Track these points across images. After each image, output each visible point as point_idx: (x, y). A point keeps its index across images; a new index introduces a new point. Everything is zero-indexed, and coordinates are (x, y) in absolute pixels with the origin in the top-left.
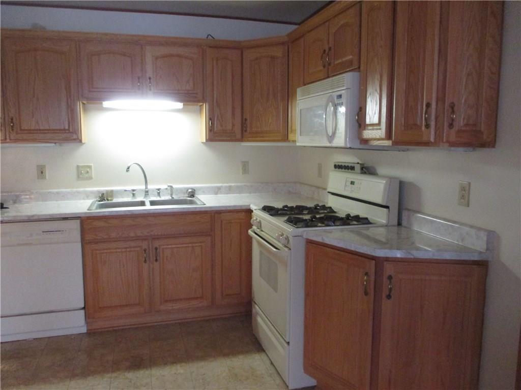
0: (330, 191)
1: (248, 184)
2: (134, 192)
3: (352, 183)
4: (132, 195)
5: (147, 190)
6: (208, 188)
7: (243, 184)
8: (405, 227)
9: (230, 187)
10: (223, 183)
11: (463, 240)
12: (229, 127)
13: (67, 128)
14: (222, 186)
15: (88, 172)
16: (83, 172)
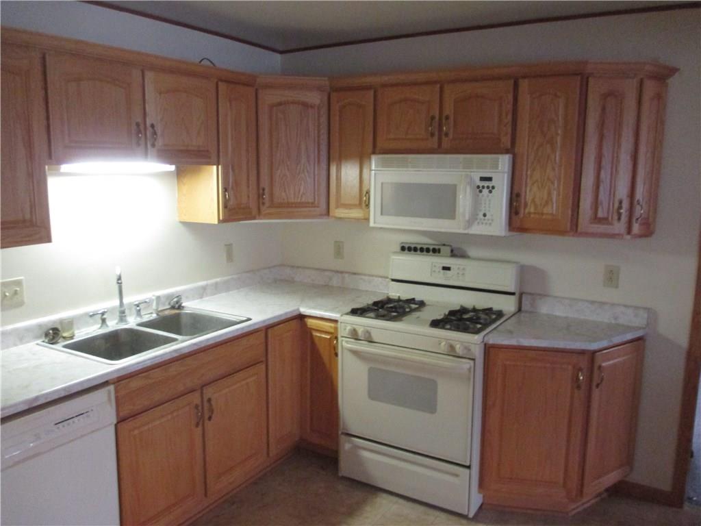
0: (393, 278)
1: (235, 276)
2: (105, 316)
3: (445, 268)
4: (100, 321)
5: (123, 309)
6: (192, 290)
7: (230, 277)
8: (526, 312)
9: (216, 284)
10: (207, 280)
11: (616, 318)
12: (244, 200)
13: (28, 216)
14: (207, 285)
15: (16, 293)
16: (7, 294)
